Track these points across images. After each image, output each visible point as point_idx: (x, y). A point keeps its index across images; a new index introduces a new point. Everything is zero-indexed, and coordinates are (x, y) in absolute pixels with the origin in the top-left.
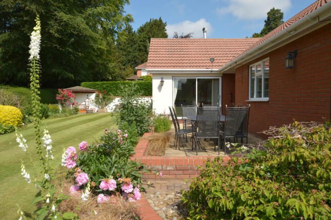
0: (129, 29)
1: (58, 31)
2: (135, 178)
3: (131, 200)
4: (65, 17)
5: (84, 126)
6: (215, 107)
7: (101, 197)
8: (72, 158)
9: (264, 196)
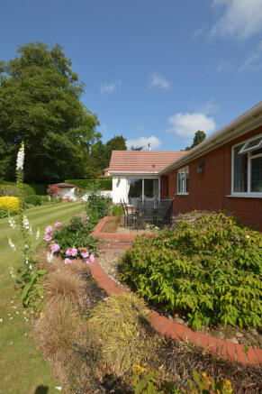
0: (100, 143)
1: (49, 145)
2: (91, 247)
3: (87, 262)
4: (54, 136)
5: (65, 211)
6: (157, 197)
7: (67, 260)
8: (49, 234)
9: (164, 259)
